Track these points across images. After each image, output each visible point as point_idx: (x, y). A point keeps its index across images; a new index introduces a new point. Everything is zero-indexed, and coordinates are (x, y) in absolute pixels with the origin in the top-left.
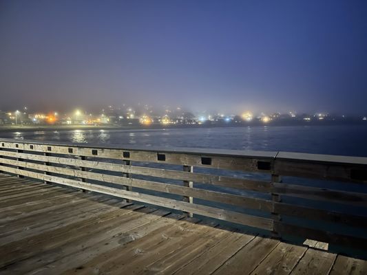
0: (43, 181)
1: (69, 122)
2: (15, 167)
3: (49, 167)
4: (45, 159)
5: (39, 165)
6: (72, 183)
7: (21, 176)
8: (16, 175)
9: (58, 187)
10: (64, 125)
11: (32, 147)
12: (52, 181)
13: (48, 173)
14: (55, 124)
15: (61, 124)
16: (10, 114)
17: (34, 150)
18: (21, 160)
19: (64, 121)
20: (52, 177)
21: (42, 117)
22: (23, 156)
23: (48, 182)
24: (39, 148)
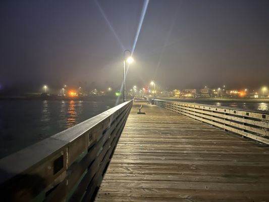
0: (241, 136)
1: (256, 96)
2: (223, 124)
3: (246, 126)
4: (243, 120)
5: (239, 125)
6: (264, 141)
7: (226, 130)
8: (223, 129)
9: (251, 142)
10: (251, 98)
11: (235, 112)
12: (248, 136)
13: (245, 131)
14: (245, 97)
15: (249, 98)
16: (214, 90)
17: (236, 114)
18: (226, 119)
19: (252, 95)
20: (248, 134)
21: (236, 92)
22: (229, 117)
23: (245, 137)
24: (240, 113)
